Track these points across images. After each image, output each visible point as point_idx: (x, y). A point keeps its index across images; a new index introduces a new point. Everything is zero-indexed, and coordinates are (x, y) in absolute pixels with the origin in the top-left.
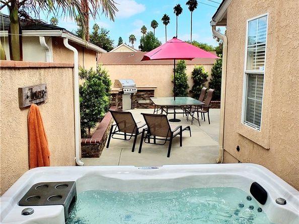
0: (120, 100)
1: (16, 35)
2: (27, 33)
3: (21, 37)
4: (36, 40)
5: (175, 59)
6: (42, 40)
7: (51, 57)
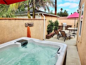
0: (62, 28)
1: (34, 14)
2: (36, 13)
3: (35, 14)
4: (37, 14)
5: (75, 18)
6: (39, 14)
7: (41, 18)
